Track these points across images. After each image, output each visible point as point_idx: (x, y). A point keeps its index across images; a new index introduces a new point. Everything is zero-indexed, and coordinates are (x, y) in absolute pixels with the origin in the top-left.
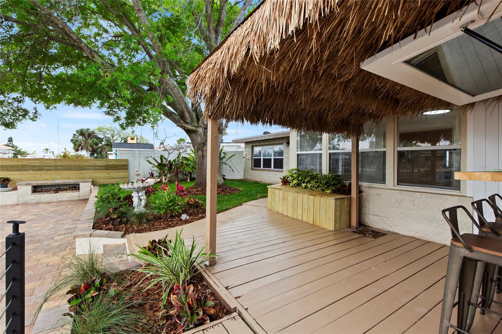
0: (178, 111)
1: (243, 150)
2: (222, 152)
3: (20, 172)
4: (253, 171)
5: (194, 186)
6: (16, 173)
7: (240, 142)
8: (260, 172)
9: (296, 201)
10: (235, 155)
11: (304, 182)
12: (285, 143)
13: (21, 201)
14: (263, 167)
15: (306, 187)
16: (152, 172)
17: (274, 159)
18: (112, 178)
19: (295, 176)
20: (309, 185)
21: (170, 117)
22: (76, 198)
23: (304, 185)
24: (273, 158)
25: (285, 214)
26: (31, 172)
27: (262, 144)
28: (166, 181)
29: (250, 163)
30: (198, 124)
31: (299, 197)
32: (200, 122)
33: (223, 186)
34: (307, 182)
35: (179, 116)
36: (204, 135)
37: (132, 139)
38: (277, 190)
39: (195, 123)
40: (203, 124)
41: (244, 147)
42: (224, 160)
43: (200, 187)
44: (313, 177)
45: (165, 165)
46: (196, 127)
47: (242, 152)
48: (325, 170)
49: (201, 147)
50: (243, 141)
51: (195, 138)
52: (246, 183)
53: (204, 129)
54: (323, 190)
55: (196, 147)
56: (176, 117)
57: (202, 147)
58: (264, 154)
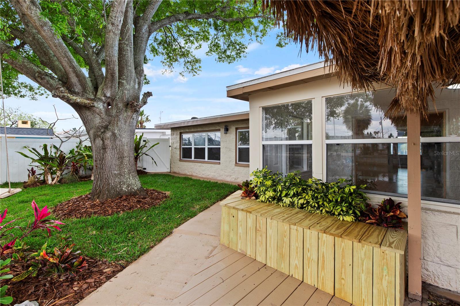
0: (59, 73)
1: (169, 138)
2: (142, 140)
4: (182, 163)
5: (89, 196)
7: (165, 127)
8: (191, 164)
9: (286, 240)
10: (158, 143)
11: (287, 195)
12: (223, 130)
14: (195, 158)
15: (292, 204)
16: (32, 168)
17: (208, 148)
21: (39, 80)
23: (287, 200)
24: (206, 147)
25: (260, 259)
27: (193, 130)
28: (54, 182)
29: (178, 153)
30: (95, 95)
31: (294, 232)
32: (99, 93)
33: (140, 192)
34: (296, 195)
35: (60, 80)
36: (106, 114)
37: (24, 123)
38: (240, 213)
39: (91, 94)
40: (105, 96)
41: (170, 133)
42: (144, 150)
43: (98, 198)
45: (52, 159)
46: (91, 100)
47: (168, 140)
48: (319, 173)
49: (100, 133)
50: (169, 127)
51: (89, 118)
52: (174, 180)
53: (105, 105)
55: (91, 132)
56: (51, 81)
57: (102, 132)
58: (195, 142)
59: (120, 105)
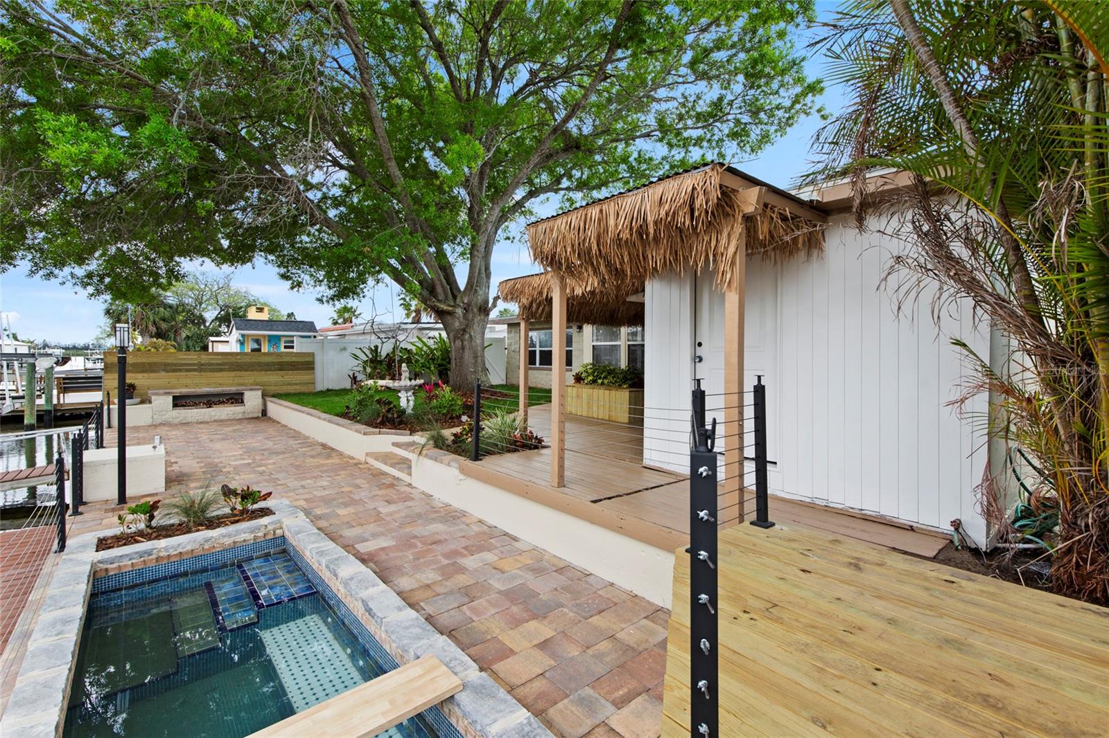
1: (505, 337)
3: (146, 375)
6: (140, 376)
8: (536, 371)
9: (591, 397)
10: (491, 345)
11: (600, 378)
13: (158, 420)
14: (541, 364)
15: (602, 384)
18: (289, 384)
19: (590, 371)
20: (606, 381)
22: (240, 416)
23: (600, 381)
26: (163, 374)
30: (456, 302)
32: (458, 300)
34: (605, 378)
36: (464, 319)
37: (260, 310)
41: (505, 330)
44: (611, 372)
45: (381, 362)
48: (623, 364)
53: (463, 310)
54: (620, 386)
57: (461, 335)
58: (540, 342)
59: (475, 310)
